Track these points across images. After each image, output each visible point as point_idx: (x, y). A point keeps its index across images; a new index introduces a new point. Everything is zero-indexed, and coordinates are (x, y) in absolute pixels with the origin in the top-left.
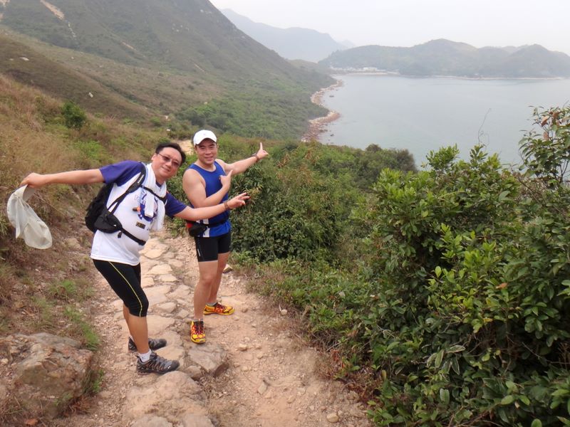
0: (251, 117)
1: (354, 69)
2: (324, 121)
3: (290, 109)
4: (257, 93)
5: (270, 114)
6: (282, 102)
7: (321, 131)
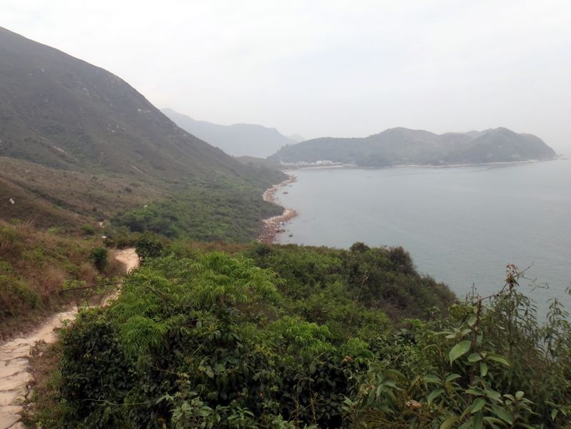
0: (197, 219)
1: (307, 164)
2: (280, 220)
3: (240, 209)
4: (202, 194)
5: (218, 216)
6: (231, 202)
7: (278, 231)
